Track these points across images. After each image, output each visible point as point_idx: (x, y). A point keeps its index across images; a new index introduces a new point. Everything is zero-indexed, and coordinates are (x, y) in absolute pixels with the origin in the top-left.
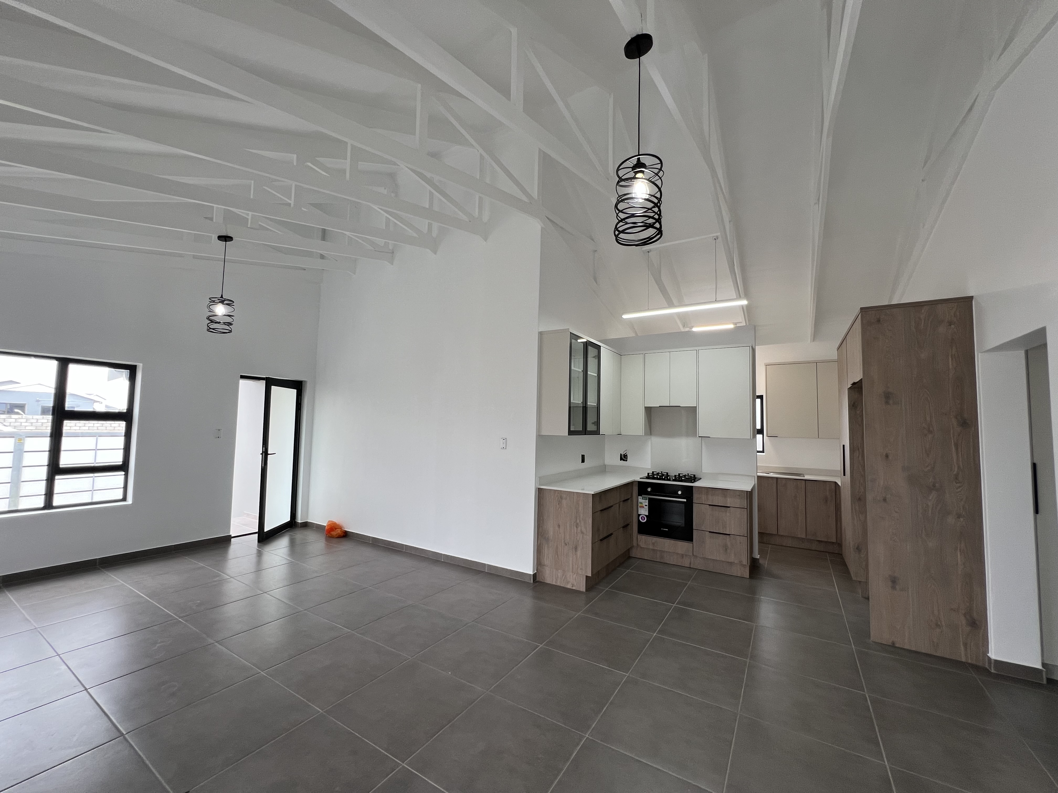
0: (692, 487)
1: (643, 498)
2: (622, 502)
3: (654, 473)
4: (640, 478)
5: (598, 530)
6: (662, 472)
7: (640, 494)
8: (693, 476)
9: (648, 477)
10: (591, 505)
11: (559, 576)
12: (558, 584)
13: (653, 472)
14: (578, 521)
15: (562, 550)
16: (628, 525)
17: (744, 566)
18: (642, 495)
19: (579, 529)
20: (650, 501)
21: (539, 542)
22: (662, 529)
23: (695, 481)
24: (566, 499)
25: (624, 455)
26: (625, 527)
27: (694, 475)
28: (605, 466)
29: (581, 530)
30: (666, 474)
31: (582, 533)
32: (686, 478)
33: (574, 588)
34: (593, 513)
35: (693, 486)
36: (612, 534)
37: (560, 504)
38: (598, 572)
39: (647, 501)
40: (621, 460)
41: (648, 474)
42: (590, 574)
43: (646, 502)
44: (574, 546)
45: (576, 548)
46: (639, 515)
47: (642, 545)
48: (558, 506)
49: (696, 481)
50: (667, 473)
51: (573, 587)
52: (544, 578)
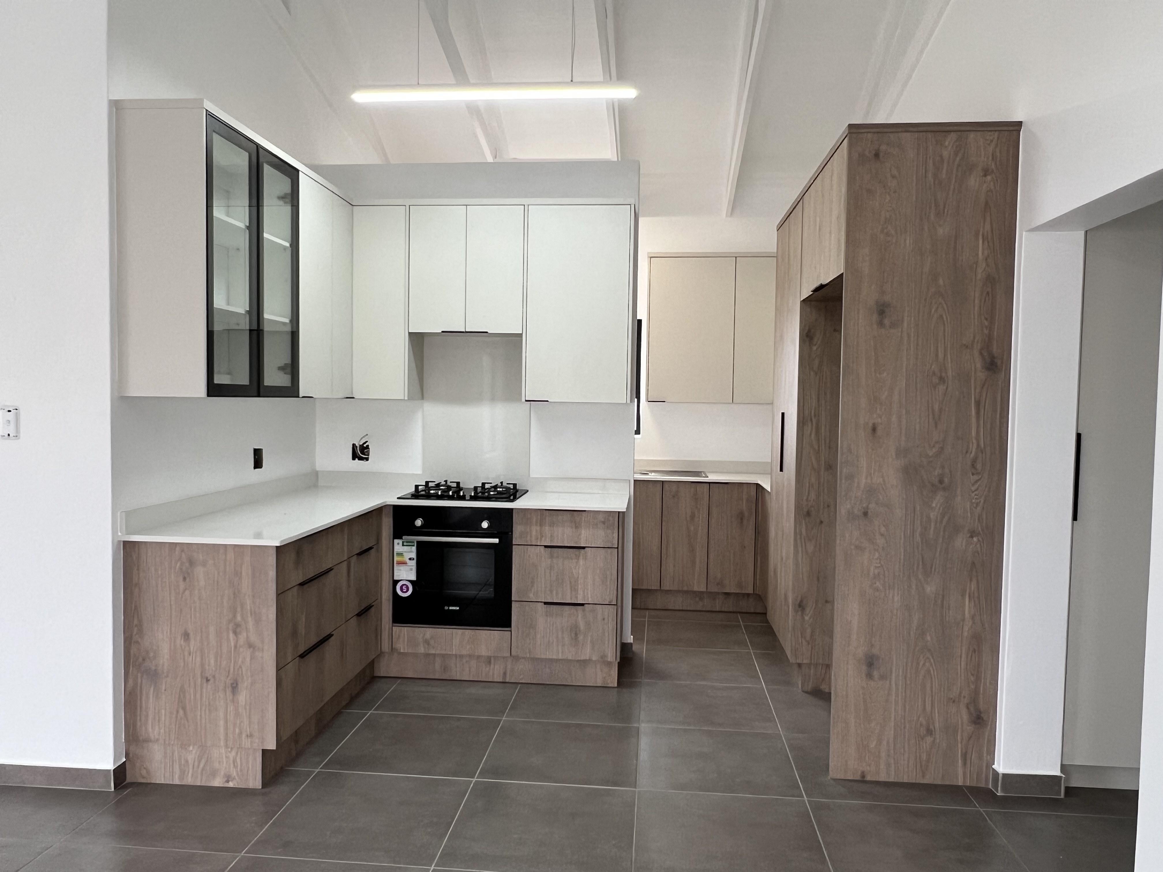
0: (510, 511)
1: (405, 544)
2: (355, 557)
3: (431, 484)
4: (398, 498)
5: (294, 633)
6: (446, 481)
7: (397, 535)
8: (511, 486)
9: (416, 495)
10: (272, 573)
11: (191, 762)
12: (189, 781)
13: (426, 482)
14: (239, 618)
15: (195, 696)
16: (368, 608)
17: (609, 664)
18: (404, 537)
19: (242, 637)
20: (420, 546)
21: (131, 682)
22: (446, 608)
23: (515, 499)
24: (204, 564)
25: (362, 446)
26: (364, 612)
27: (515, 485)
28: (316, 474)
29: (248, 637)
30: (455, 485)
31: (251, 646)
32: (498, 491)
33: (231, 784)
34: (280, 594)
35: (512, 509)
36: (330, 636)
37: (188, 580)
38: (296, 731)
39: (414, 548)
40: (354, 459)
41: (417, 487)
42: (272, 745)
43: (411, 552)
44: (229, 682)
45: (234, 687)
46: (396, 582)
47: (402, 646)
48: (182, 585)
49: (518, 498)
50: (458, 483)
51: (228, 781)
52: (148, 772)
